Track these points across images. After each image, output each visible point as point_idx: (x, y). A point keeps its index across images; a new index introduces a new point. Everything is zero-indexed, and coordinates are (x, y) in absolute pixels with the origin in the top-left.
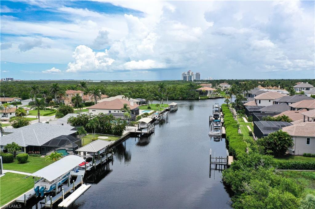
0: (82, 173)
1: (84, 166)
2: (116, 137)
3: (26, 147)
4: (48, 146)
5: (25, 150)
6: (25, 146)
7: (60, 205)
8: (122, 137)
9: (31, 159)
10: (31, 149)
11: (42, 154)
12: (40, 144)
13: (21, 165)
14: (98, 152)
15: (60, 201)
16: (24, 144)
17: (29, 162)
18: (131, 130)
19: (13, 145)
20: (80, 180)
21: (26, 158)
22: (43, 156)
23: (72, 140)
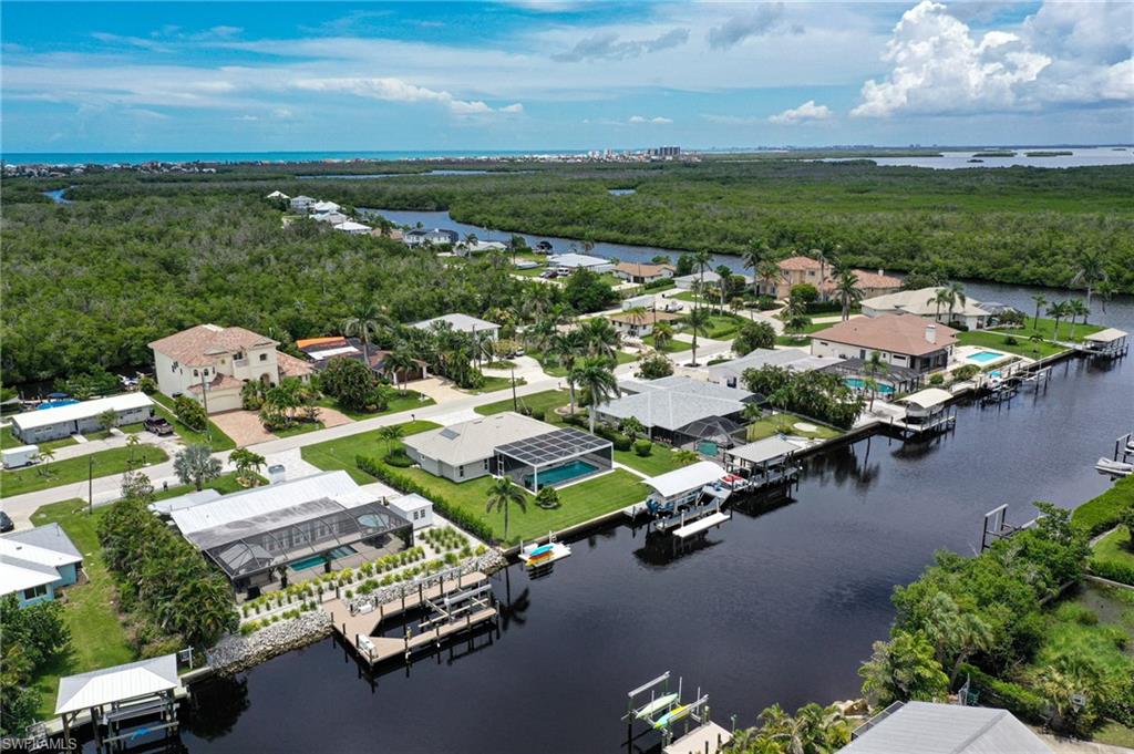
0: (724, 494)
1: (730, 483)
2: (834, 430)
3: (652, 428)
4: (685, 433)
5: (650, 432)
6: (650, 426)
7: (676, 532)
8: (849, 433)
9: (656, 449)
10: (658, 432)
11: (674, 444)
12: (672, 427)
13: (639, 458)
14: (765, 462)
15: (678, 526)
16: (648, 421)
17: (651, 455)
18: (885, 416)
19: (633, 422)
20: (716, 504)
21: (649, 448)
22: (675, 450)
23: (727, 428)
